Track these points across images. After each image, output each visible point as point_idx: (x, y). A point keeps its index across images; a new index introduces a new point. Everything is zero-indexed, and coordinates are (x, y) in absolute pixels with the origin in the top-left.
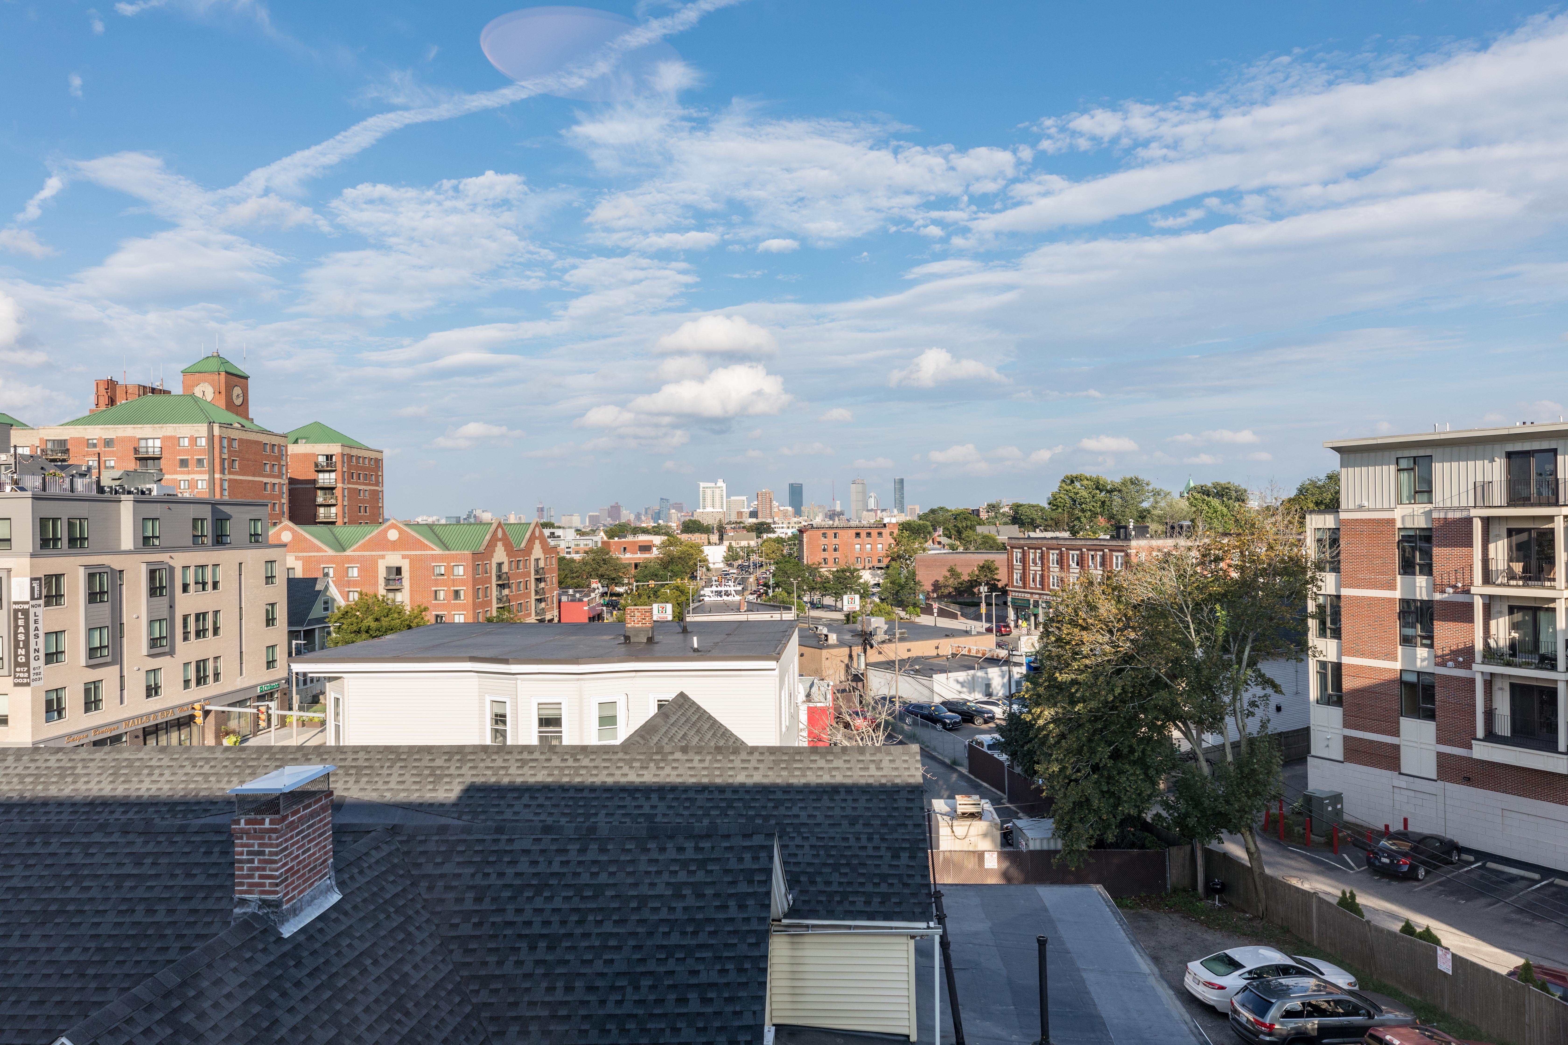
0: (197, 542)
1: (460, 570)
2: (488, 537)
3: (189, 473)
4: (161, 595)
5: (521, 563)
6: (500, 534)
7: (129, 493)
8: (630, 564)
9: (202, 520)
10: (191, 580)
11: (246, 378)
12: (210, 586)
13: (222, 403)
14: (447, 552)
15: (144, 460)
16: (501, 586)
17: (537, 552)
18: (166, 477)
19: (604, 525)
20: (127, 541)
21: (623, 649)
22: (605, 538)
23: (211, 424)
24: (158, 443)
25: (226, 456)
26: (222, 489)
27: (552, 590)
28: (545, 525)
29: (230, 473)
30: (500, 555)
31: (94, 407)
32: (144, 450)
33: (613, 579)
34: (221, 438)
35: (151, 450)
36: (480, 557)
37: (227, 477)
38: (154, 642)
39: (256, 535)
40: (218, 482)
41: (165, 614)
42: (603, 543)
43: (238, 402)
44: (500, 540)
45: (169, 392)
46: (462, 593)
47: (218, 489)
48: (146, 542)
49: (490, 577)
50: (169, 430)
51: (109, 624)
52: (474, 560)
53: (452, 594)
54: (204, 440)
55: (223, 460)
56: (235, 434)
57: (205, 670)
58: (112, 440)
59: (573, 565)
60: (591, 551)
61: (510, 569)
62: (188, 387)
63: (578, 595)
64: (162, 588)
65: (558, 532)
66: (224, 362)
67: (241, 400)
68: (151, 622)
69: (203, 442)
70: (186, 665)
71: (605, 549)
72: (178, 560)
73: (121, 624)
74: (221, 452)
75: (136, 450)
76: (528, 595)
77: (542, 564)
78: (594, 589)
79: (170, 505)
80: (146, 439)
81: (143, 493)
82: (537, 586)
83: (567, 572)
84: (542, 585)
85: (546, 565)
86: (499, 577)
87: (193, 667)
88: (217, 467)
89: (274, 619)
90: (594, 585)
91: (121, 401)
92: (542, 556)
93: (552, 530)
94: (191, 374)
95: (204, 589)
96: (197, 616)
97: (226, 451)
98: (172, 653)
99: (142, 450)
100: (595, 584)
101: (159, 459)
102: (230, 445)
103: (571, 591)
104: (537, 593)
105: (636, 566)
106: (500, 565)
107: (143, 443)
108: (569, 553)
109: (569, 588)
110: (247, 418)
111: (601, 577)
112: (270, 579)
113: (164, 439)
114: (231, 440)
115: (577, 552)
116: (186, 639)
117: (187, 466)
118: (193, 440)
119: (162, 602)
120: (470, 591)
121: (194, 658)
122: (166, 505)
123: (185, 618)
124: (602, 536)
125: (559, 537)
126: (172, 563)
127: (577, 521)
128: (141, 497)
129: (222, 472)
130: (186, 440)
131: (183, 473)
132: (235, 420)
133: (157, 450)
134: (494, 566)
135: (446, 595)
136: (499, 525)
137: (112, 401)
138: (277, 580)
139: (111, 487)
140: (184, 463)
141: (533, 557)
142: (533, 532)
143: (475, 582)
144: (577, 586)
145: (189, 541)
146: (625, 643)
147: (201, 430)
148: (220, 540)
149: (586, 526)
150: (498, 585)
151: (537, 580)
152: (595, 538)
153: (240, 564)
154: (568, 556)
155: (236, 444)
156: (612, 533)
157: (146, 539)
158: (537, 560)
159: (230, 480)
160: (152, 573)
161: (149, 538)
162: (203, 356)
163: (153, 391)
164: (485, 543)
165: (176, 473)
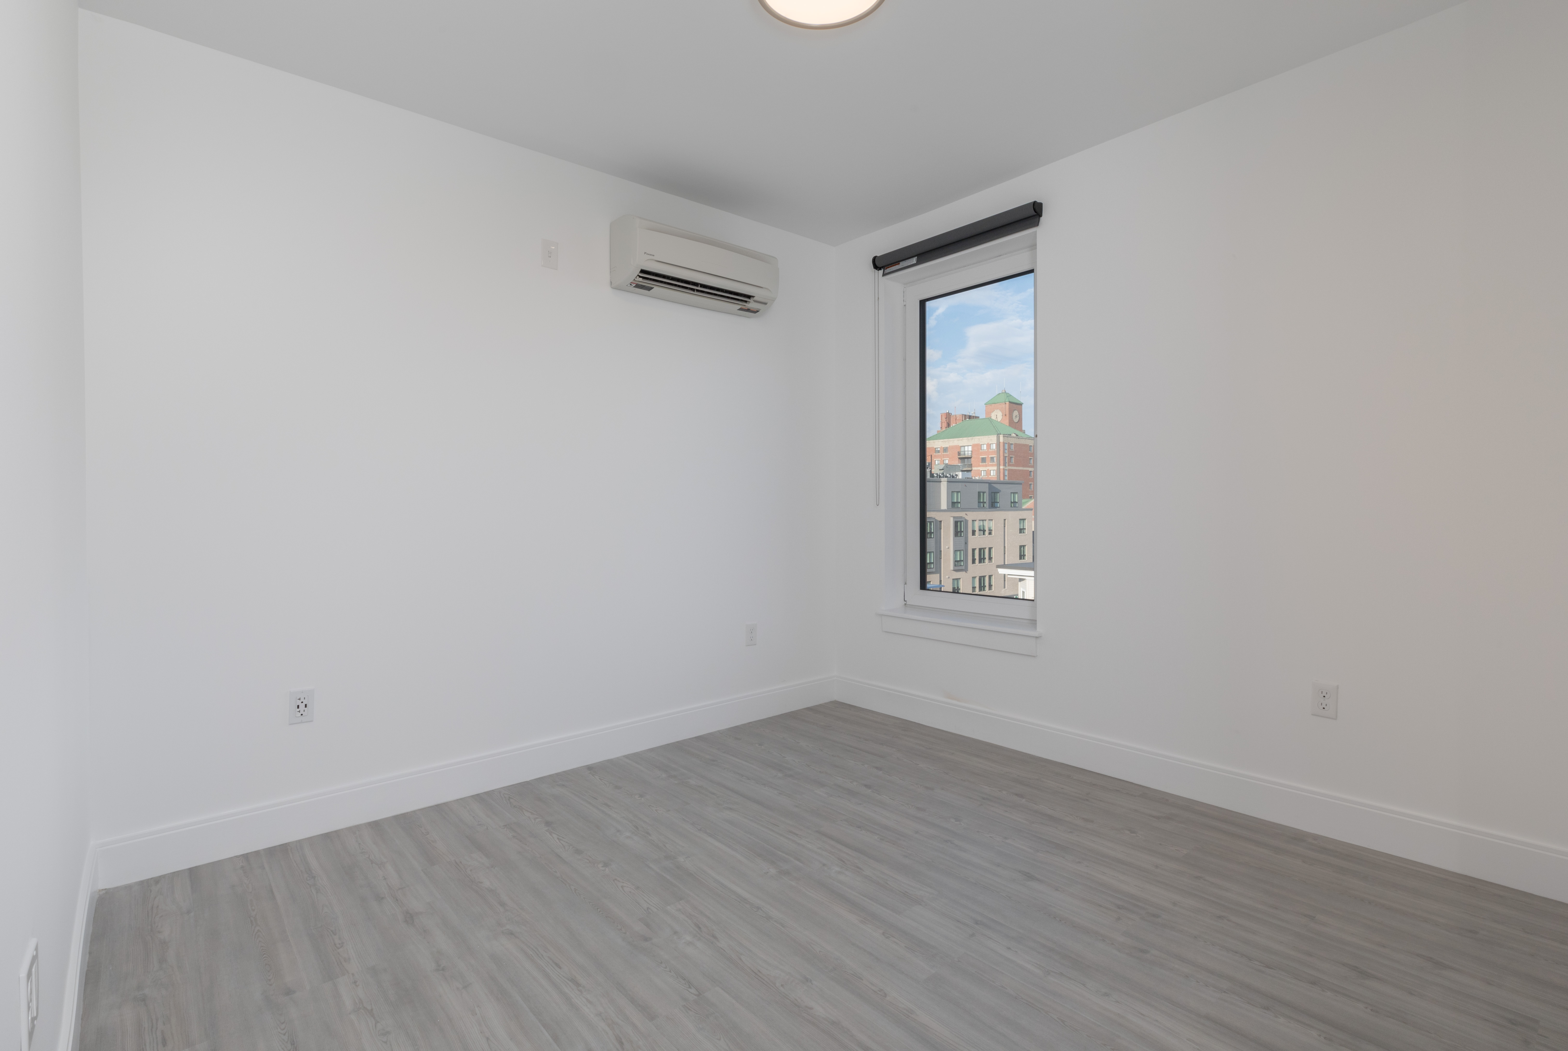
0: (981, 506)
3: (986, 466)
4: (961, 536)
7: (946, 477)
9: (984, 493)
10: (977, 529)
11: (1021, 404)
12: (987, 533)
13: (1007, 422)
15: (962, 459)
18: (973, 469)
20: (944, 505)
23: (998, 435)
24: (970, 448)
25: (1007, 455)
26: (1004, 476)
29: (1009, 465)
31: (940, 429)
32: (963, 453)
34: (1004, 443)
35: (966, 453)
37: (1007, 468)
38: (956, 562)
39: (1015, 502)
40: (1002, 471)
41: (962, 547)
43: (1016, 420)
45: (978, 417)
47: (1002, 476)
48: (954, 505)
50: (976, 440)
51: (934, 550)
54: (994, 445)
55: (1005, 457)
56: (1012, 441)
57: (984, 583)
58: (947, 448)
62: (988, 413)
64: (961, 532)
66: (1009, 395)
67: (1018, 418)
68: (955, 551)
69: (994, 447)
70: (974, 578)
72: (970, 516)
73: (941, 551)
74: (1004, 452)
75: (959, 454)
79: (967, 484)
80: (964, 446)
81: (953, 477)
87: (977, 580)
88: (1002, 462)
89: (1024, 555)
91: (953, 425)
94: (991, 405)
95: (984, 534)
96: (980, 550)
97: (1007, 451)
98: (966, 570)
99: (962, 453)
101: (970, 458)
102: (1009, 448)
107: (962, 449)
110: (1021, 430)
112: (1022, 530)
113: (974, 446)
114: (1010, 445)
116: (974, 561)
117: (985, 462)
118: (989, 446)
119: (961, 540)
121: (978, 574)
122: (964, 484)
123: (974, 550)
126: (967, 517)
128: (952, 479)
129: (1005, 465)
130: (985, 446)
131: (983, 466)
132: (1013, 432)
133: (970, 452)
137: (949, 425)
138: (1026, 531)
139: (937, 474)
140: (983, 460)
145: (976, 505)
147: (993, 439)
148: (993, 505)
153: (1005, 520)
155: (1013, 447)
157: (953, 503)
159: (1009, 470)
160: (956, 523)
161: (955, 503)
162: (997, 393)
163: (970, 417)
165: (979, 466)
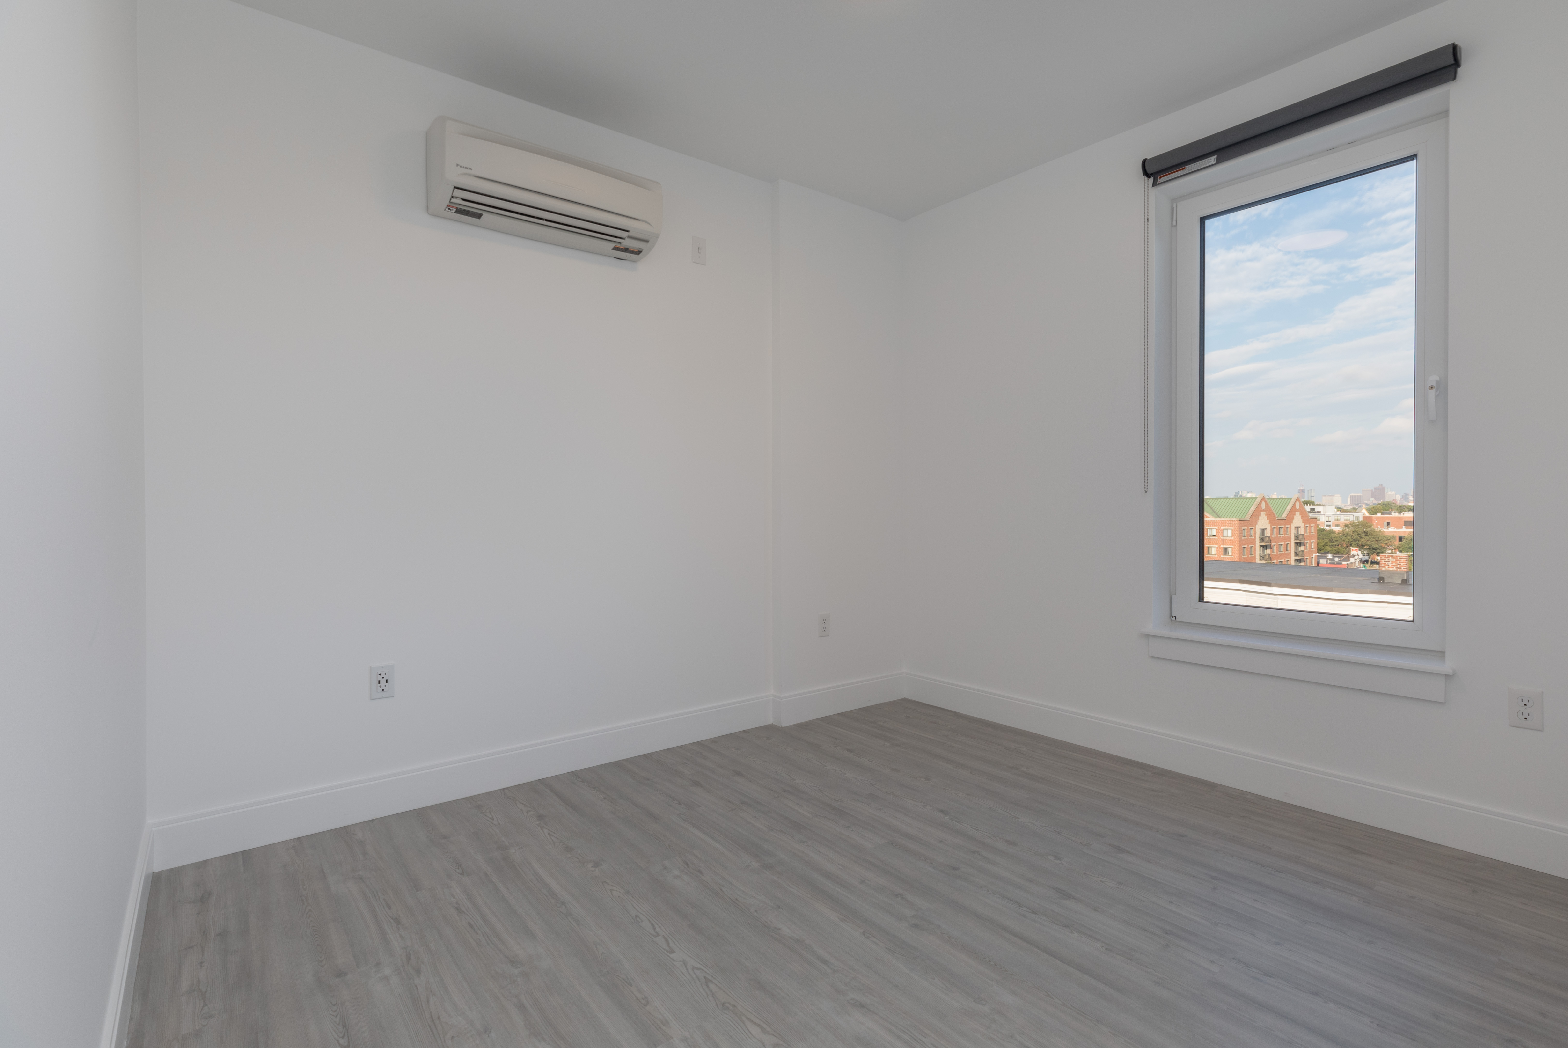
1: (1229, 533)
2: (1253, 508)
5: (1282, 530)
6: (1263, 506)
8: (1393, 537)
14: (1218, 519)
16: (1264, 547)
17: (1298, 521)
19: (1367, 505)
21: (1377, 586)
22: (1367, 514)
27: (1311, 553)
28: (1306, 503)
30: (1263, 522)
33: (1375, 549)
36: (1245, 524)
42: (1364, 518)
44: (1263, 511)
46: (1230, 550)
49: (1255, 539)
52: (1240, 524)
53: (1222, 551)
59: (1332, 536)
60: (1352, 524)
61: (1272, 534)
63: (1337, 559)
65: (1317, 509)
71: (1367, 522)
76: (1289, 556)
77: (1301, 531)
78: (1354, 556)
82: (1297, 549)
83: (1326, 541)
84: (1302, 548)
85: (1305, 532)
86: (1262, 540)
90: (1352, 553)
92: (1302, 525)
93: (1312, 507)
100: (1354, 551)
103: (1330, 556)
104: (1296, 554)
105: (1401, 539)
106: (1263, 530)
108: (1329, 526)
109: (1328, 553)
111: (1361, 547)
115: (1337, 526)
120: (1237, 549)
124: (1364, 512)
125: (1319, 512)
127: (1338, 501)
134: (1258, 532)
135: (1217, 551)
136: (1263, 499)
141: (1293, 526)
142: (1294, 505)
143: (1241, 542)
144: (1337, 553)
146: (1379, 582)
149: (1348, 504)
150: (1261, 546)
151: (1297, 544)
152: (1356, 515)
154: (1328, 528)
156: (1373, 510)
158: (1297, 528)
164: (1251, 512)
